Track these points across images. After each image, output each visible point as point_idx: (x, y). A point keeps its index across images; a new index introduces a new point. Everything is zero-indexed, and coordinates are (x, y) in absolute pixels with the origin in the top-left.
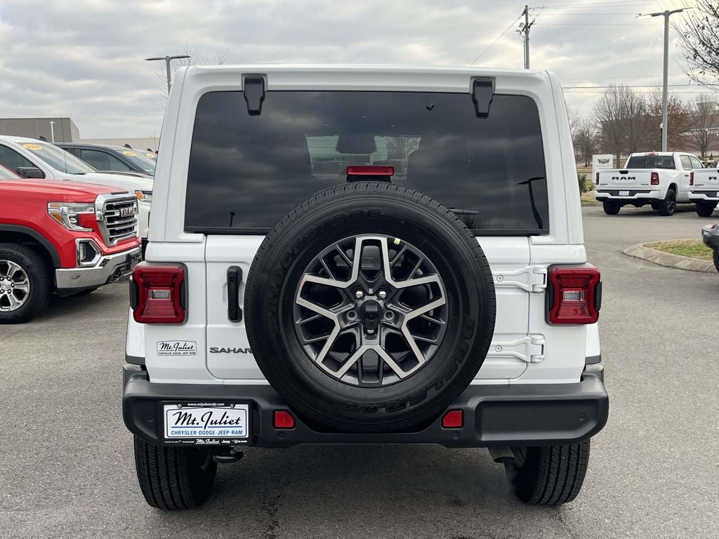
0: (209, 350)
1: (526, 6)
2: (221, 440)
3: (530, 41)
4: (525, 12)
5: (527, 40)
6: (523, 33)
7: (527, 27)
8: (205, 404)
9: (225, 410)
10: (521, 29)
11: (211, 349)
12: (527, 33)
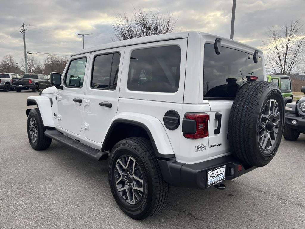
0: (209, 146)
1: (23, 24)
2: (219, 181)
3: (25, 36)
4: (23, 26)
5: (24, 35)
6: (23, 33)
7: (24, 31)
8: (218, 168)
9: (221, 169)
10: (22, 31)
11: (210, 146)
12: (24, 33)
